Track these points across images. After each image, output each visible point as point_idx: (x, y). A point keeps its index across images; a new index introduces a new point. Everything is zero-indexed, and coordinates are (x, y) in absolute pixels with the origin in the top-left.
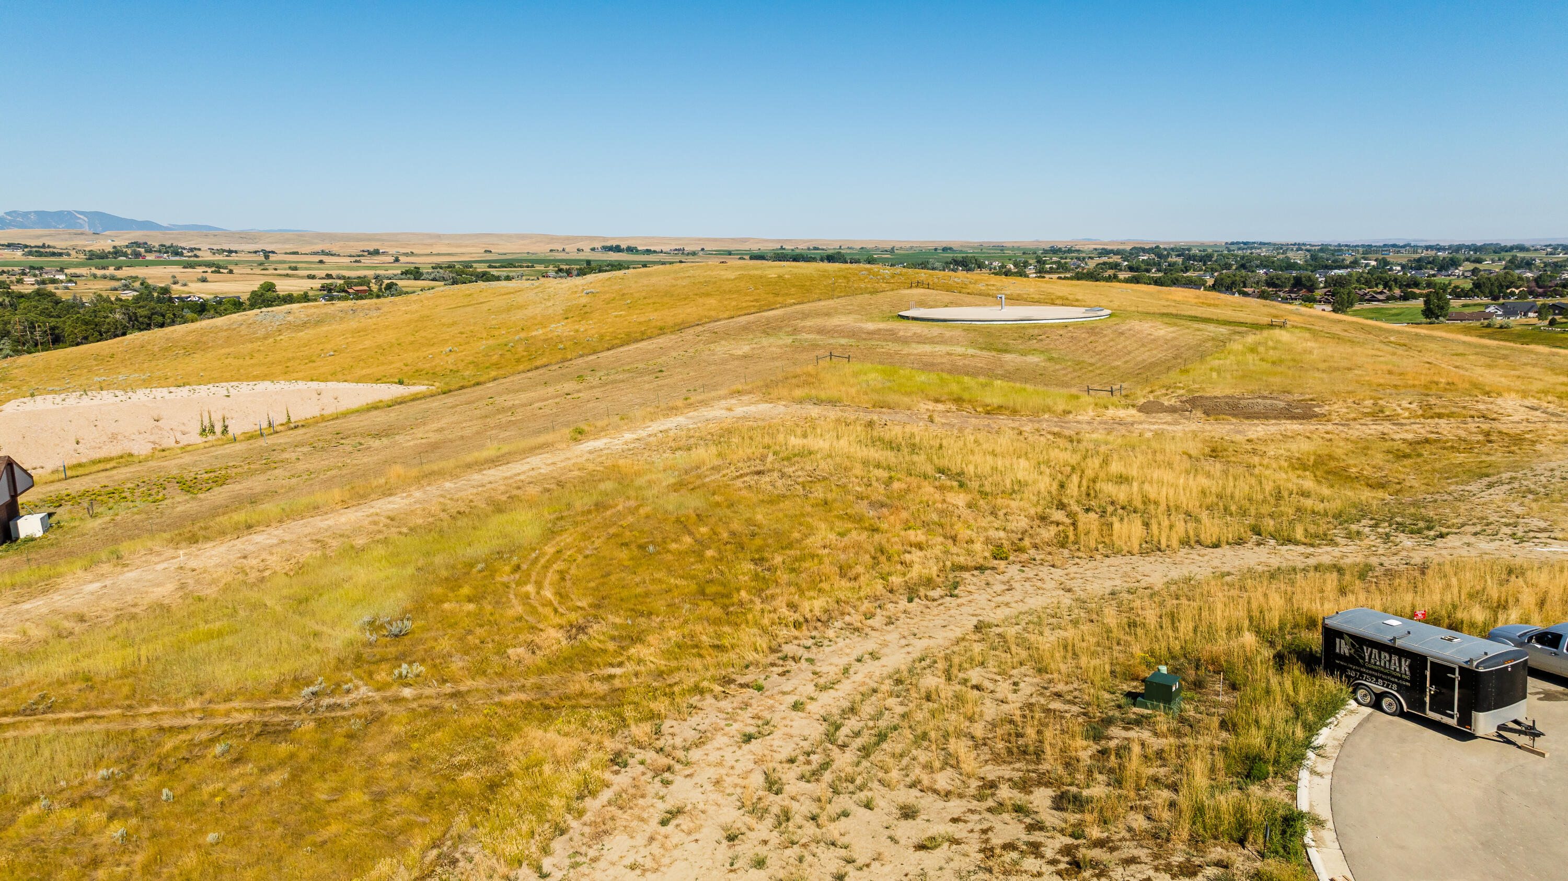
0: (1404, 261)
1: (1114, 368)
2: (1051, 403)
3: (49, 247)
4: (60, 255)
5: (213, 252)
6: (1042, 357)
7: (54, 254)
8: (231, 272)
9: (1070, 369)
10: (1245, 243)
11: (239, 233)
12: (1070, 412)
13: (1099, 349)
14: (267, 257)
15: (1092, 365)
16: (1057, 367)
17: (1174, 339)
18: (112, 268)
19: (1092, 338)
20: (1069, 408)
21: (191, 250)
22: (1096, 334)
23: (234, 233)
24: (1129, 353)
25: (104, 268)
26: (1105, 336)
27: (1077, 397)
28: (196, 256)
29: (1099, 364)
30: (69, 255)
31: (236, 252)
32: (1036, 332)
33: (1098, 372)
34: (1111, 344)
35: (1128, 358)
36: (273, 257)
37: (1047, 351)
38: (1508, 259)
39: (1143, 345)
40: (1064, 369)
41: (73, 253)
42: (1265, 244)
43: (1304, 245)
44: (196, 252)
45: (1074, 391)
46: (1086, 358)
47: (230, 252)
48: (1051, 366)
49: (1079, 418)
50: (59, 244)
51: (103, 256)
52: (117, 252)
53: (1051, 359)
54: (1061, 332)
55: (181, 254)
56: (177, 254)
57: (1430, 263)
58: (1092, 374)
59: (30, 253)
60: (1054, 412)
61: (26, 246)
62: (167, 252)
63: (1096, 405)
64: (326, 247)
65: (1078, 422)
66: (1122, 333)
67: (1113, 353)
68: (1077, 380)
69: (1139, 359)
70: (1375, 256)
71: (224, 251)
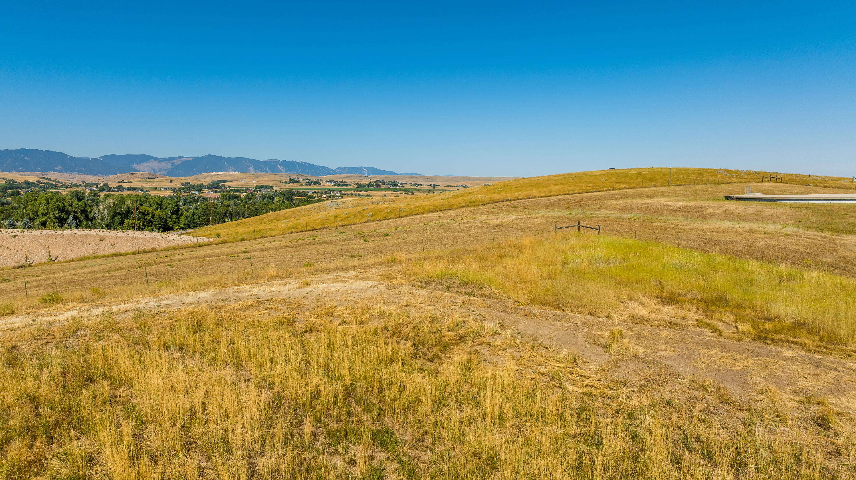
3: (344, 182)
4: (347, 185)
5: (411, 185)
7: (344, 185)
8: (413, 194)
11: (427, 176)
14: (434, 187)
18: (363, 191)
21: (402, 184)
23: (425, 176)
25: (360, 191)
28: (403, 187)
30: (350, 185)
31: (421, 185)
36: (437, 188)
41: (353, 185)
44: (404, 185)
47: (419, 185)
50: (348, 181)
51: (363, 186)
52: (370, 184)
55: (397, 186)
56: (395, 185)
59: (335, 185)
61: (336, 182)
62: (391, 185)
64: (464, 183)
71: (416, 184)
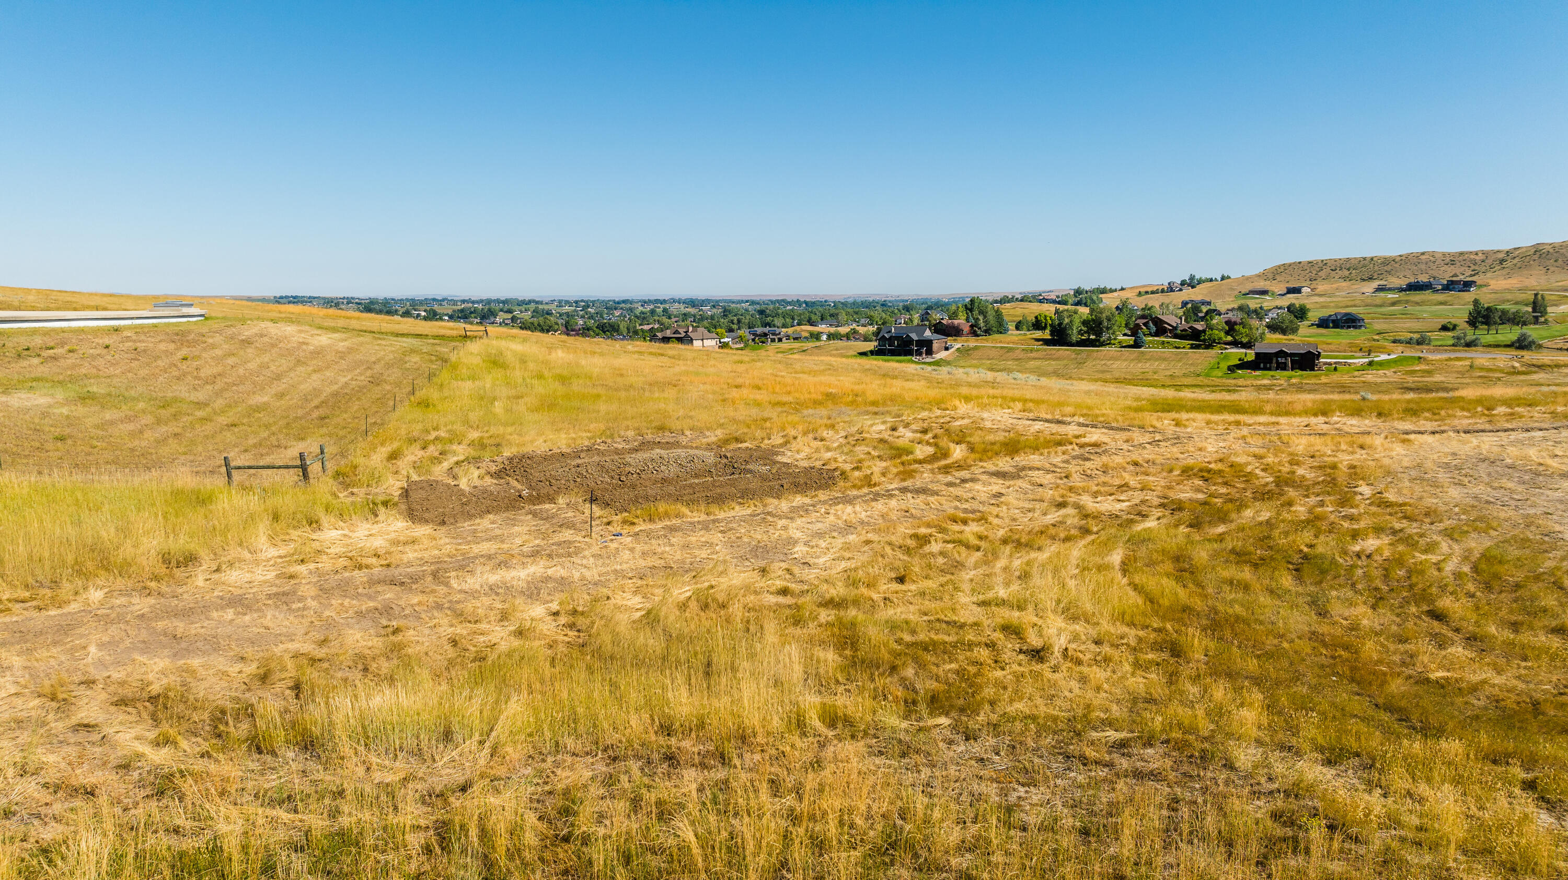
0: (450, 312)
1: (258, 409)
2: (108, 533)
6: (60, 395)
9: (148, 419)
10: (295, 297)
12: (190, 559)
13: (206, 372)
15: (200, 405)
16: (108, 416)
17: (350, 350)
19: (184, 352)
20: (180, 543)
22: (191, 344)
24: (278, 377)
26: (213, 346)
27: (202, 500)
29: (219, 403)
32: (38, 341)
33: (223, 420)
34: (231, 361)
35: (281, 386)
37: (72, 380)
38: (532, 310)
39: (299, 362)
40: (129, 419)
42: (314, 298)
43: (353, 298)
45: (185, 479)
46: (181, 390)
48: (89, 416)
49: (234, 577)
53: (86, 398)
54: (107, 341)
57: (471, 313)
58: (209, 428)
60: (124, 569)
63: (276, 517)
65: (239, 602)
66: (247, 342)
67: (242, 380)
68: (173, 443)
69: (305, 387)
70: (425, 307)
